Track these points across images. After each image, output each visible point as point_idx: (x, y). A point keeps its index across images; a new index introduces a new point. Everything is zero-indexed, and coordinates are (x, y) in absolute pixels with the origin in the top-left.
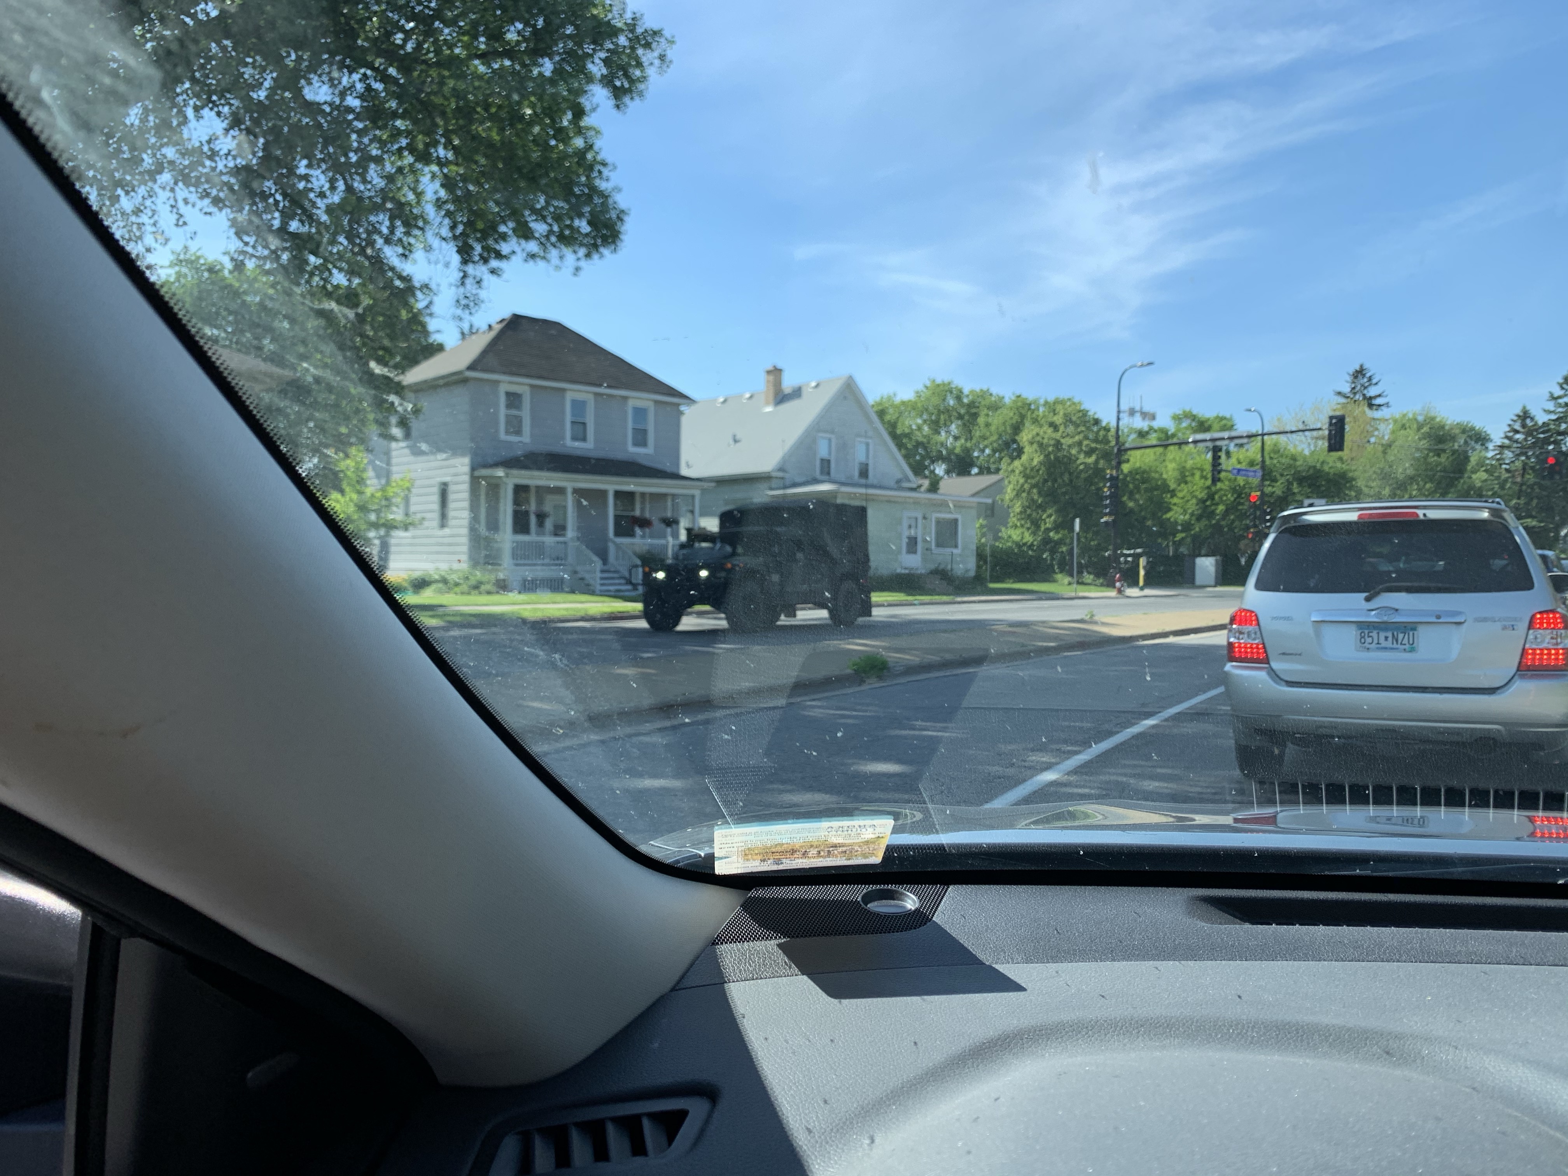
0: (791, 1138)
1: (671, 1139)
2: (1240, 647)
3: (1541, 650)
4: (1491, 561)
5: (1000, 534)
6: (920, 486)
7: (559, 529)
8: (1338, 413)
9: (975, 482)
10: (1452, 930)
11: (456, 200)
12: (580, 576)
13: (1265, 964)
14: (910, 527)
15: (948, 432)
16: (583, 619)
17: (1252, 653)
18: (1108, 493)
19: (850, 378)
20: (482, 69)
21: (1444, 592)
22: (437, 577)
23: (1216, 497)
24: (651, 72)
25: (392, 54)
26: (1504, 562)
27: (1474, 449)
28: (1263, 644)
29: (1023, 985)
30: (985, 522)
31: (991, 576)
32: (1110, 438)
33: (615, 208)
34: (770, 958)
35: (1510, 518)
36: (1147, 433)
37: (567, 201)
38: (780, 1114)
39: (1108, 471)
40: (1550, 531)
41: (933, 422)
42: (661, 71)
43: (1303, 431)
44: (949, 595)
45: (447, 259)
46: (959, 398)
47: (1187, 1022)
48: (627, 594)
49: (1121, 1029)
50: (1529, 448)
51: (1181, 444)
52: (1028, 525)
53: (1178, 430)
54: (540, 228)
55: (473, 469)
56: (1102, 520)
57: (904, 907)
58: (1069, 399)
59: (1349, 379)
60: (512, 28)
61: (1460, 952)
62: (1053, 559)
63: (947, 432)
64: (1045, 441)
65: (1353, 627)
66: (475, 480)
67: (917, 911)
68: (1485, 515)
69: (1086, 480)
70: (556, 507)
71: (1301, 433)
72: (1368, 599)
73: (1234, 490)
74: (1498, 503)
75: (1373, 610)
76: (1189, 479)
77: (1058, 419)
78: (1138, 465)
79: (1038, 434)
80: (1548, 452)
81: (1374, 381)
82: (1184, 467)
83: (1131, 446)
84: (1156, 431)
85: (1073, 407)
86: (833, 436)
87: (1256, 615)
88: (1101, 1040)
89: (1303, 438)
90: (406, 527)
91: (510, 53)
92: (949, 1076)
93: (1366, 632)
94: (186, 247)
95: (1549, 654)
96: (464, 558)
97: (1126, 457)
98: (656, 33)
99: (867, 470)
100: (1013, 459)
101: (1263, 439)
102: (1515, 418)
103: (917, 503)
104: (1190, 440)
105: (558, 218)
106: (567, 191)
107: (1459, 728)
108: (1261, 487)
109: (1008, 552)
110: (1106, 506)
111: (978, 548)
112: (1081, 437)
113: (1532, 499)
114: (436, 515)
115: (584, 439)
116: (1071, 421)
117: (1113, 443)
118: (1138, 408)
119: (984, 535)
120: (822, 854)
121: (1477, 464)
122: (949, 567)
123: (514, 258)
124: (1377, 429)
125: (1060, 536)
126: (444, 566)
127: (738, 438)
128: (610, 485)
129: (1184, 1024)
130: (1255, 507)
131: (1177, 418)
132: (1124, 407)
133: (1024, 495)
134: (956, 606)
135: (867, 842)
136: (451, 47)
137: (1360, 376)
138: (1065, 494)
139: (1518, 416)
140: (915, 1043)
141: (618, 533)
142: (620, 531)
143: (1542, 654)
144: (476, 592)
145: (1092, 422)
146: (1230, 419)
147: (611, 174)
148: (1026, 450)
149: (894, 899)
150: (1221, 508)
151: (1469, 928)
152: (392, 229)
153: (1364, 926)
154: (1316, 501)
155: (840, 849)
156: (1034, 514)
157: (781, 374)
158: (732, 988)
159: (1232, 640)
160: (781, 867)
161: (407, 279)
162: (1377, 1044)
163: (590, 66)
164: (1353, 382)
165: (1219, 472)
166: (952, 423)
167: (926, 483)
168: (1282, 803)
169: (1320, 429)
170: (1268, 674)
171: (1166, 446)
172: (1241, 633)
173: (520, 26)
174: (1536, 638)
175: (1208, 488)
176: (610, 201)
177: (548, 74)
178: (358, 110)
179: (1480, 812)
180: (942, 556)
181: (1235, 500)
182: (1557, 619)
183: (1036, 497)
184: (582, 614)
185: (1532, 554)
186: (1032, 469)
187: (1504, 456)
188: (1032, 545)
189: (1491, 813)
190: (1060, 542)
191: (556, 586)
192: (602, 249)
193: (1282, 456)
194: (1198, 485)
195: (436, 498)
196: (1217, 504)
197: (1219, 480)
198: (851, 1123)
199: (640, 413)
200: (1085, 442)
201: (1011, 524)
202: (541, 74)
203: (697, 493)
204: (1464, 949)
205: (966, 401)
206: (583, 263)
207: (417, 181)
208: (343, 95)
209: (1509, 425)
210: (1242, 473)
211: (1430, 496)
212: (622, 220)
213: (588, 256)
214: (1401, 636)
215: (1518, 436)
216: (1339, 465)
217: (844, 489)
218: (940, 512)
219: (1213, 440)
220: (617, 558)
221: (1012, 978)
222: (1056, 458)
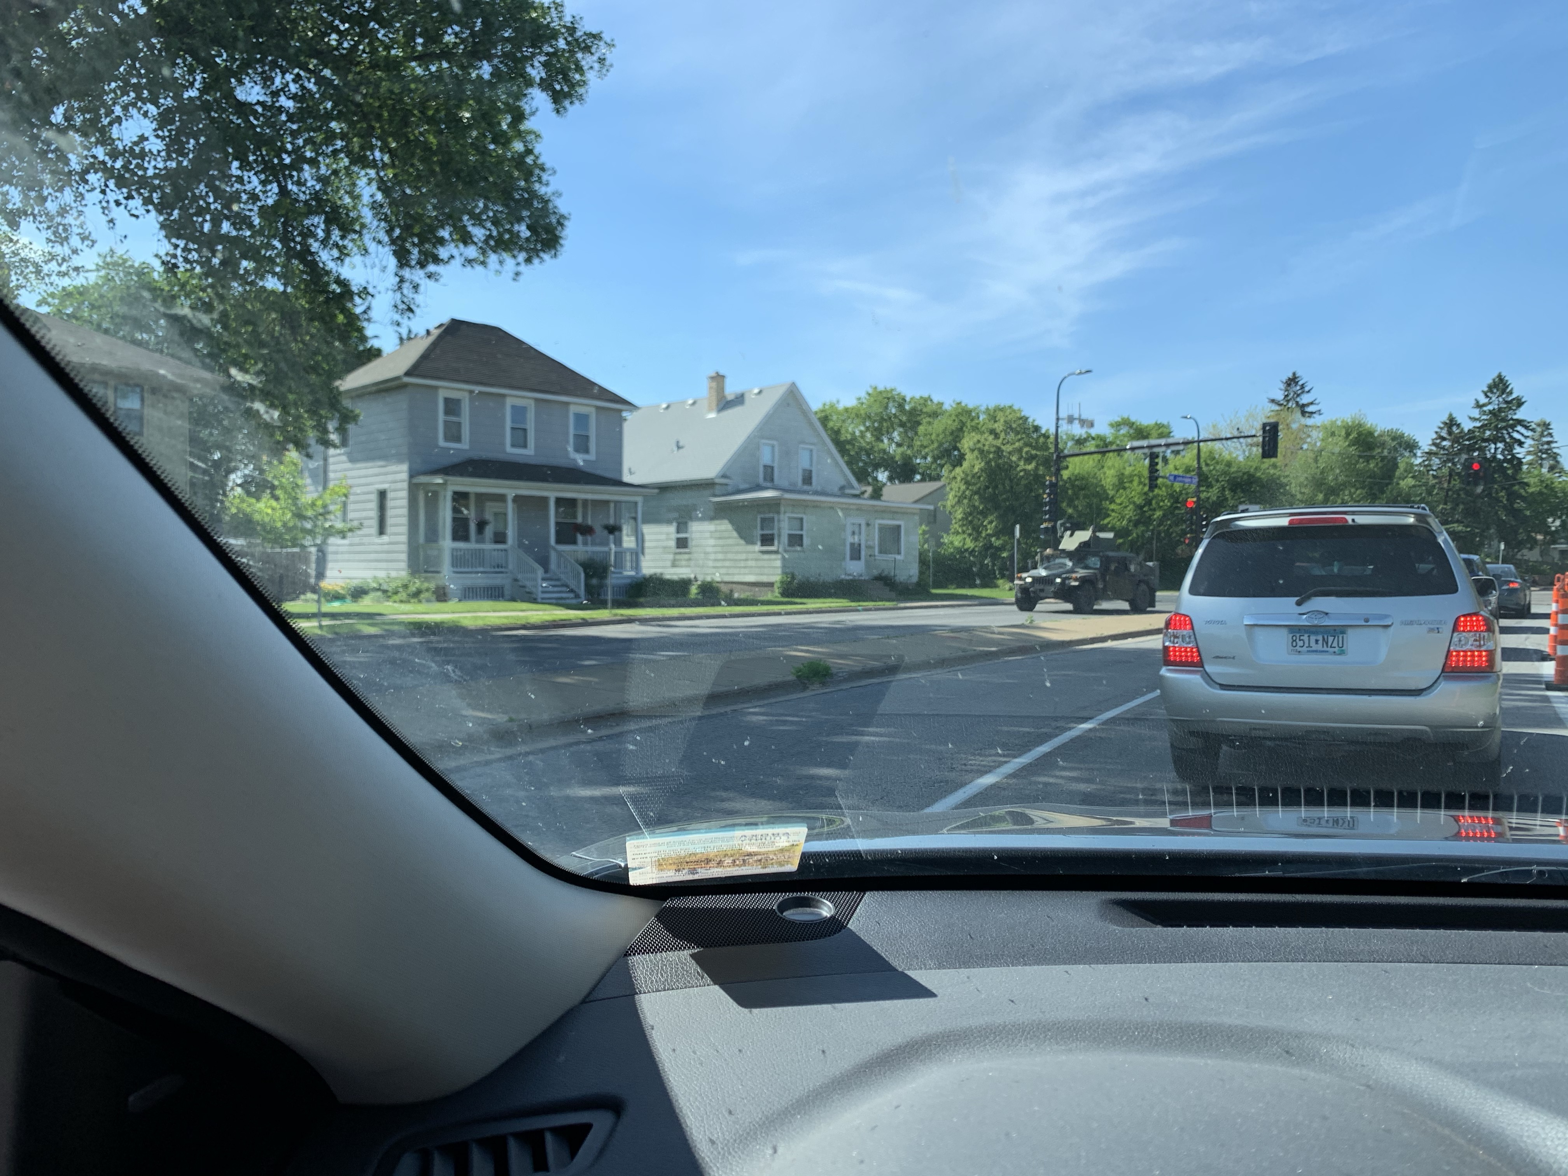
0: (693, 1150)
1: (573, 1154)
2: (1175, 651)
3: (1465, 651)
4: (1417, 565)
5: (942, 540)
6: (863, 493)
7: (500, 538)
8: (1272, 420)
9: (917, 489)
10: (1356, 930)
11: (393, 203)
12: (520, 583)
13: (1173, 966)
14: (854, 533)
15: (891, 439)
16: (524, 627)
17: (1186, 656)
18: (1048, 500)
19: (793, 384)
20: (419, 71)
21: (1370, 596)
22: (375, 585)
23: (1154, 502)
24: (590, 76)
25: (326, 56)
26: (1431, 566)
27: (1402, 455)
28: (1197, 647)
29: (934, 991)
30: (927, 529)
31: (934, 582)
32: (1050, 446)
33: (555, 213)
34: (683, 968)
35: (1434, 523)
36: (1086, 440)
37: (506, 206)
38: (684, 1126)
39: (1048, 478)
40: (1475, 535)
41: (876, 429)
42: (601, 76)
43: (1238, 438)
44: (893, 600)
45: (384, 263)
46: (901, 406)
47: (1094, 1025)
48: (568, 601)
49: (1029, 1033)
50: (1456, 454)
51: (1121, 450)
52: (970, 531)
53: (1116, 437)
54: (478, 233)
55: (411, 476)
56: (1042, 527)
57: (820, 914)
58: (1010, 407)
59: (1283, 386)
60: (450, 31)
61: (1362, 951)
62: (994, 565)
63: (889, 439)
64: (986, 448)
65: (1285, 631)
66: (413, 489)
67: (833, 918)
68: (1411, 520)
69: (1026, 486)
70: (496, 514)
71: (1235, 440)
72: (1299, 604)
73: (1171, 496)
74: (1424, 509)
75: (1304, 614)
76: (1127, 485)
77: (999, 426)
78: (1076, 472)
79: (979, 441)
80: (1473, 458)
81: (1307, 389)
82: (1123, 474)
83: (1071, 452)
84: (1093, 439)
85: (1013, 414)
86: (775, 443)
87: (1190, 620)
88: (1009, 1046)
89: (1238, 445)
90: (342, 534)
91: (447, 54)
92: (856, 1084)
93: (1298, 635)
94: (111, 250)
95: (1473, 656)
96: (404, 565)
97: (1065, 464)
98: (597, 37)
99: (810, 478)
100: (954, 466)
101: (1199, 446)
102: (1442, 426)
103: (859, 509)
104: (1128, 447)
105: (496, 222)
106: (505, 194)
107: (1386, 729)
108: (1197, 493)
109: (951, 557)
110: (1046, 513)
111: (920, 554)
112: (1020, 444)
113: (1457, 505)
114: (374, 523)
115: (525, 446)
116: (1011, 428)
117: (1052, 450)
118: (1076, 416)
119: (926, 541)
120: (738, 862)
121: (1406, 471)
122: (892, 574)
123: (453, 262)
124: (1309, 436)
125: (1001, 542)
126: (382, 574)
127: (681, 444)
128: (552, 492)
129: (1090, 1028)
130: (1193, 511)
131: (1117, 425)
132: (1063, 414)
133: (965, 501)
134: (899, 611)
135: (782, 850)
136: (388, 48)
137: (1293, 385)
138: (1005, 500)
139: (1445, 423)
140: (823, 1052)
141: (559, 541)
142: (561, 539)
143: (1465, 656)
144: (416, 600)
145: (1032, 429)
146: (1167, 426)
147: (550, 178)
148: (966, 457)
149: (810, 907)
150: (1158, 514)
151: (1374, 927)
152: (328, 232)
153: (1271, 926)
154: (1251, 507)
155: (755, 858)
156: (976, 522)
157: (723, 381)
158: (643, 1000)
159: (1167, 644)
160: (696, 877)
161: (343, 283)
162: (1277, 1043)
163: (529, 69)
164: (1286, 390)
165: (1157, 478)
166: (894, 430)
167: (869, 489)
168: (1217, 805)
169: (1254, 436)
170: (1202, 677)
171: (1104, 453)
172: (1176, 637)
173: (457, 28)
174: (1460, 641)
175: (1145, 494)
176: (551, 206)
177: (486, 77)
178: (291, 111)
179: (1407, 812)
180: (886, 563)
181: (1172, 505)
182: (1479, 621)
183: (977, 504)
184: (523, 622)
185: (1456, 559)
186: (973, 477)
187: (1432, 462)
188: (973, 550)
189: (1419, 813)
190: (1002, 548)
191: (495, 594)
192: (542, 254)
193: (1217, 463)
194: (1136, 491)
195: (374, 505)
196: (1154, 510)
197: (1156, 486)
198: (755, 1133)
199: (582, 420)
200: (1026, 449)
201: (953, 530)
202: (479, 77)
203: (639, 499)
204: (1367, 948)
205: (907, 407)
206: (523, 268)
207: (354, 185)
208: (275, 94)
209: (1436, 432)
210: (1178, 479)
211: (1357, 502)
212: (562, 225)
213: (528, 260)
214: (1331, 639)
215: (1444, 443)
216: (1272, 471)
217: (788, 496)
218: (883, 519)
219: (1150, 447)
220: (559, 566)
221: (923, 984)
222: (998, 466)
